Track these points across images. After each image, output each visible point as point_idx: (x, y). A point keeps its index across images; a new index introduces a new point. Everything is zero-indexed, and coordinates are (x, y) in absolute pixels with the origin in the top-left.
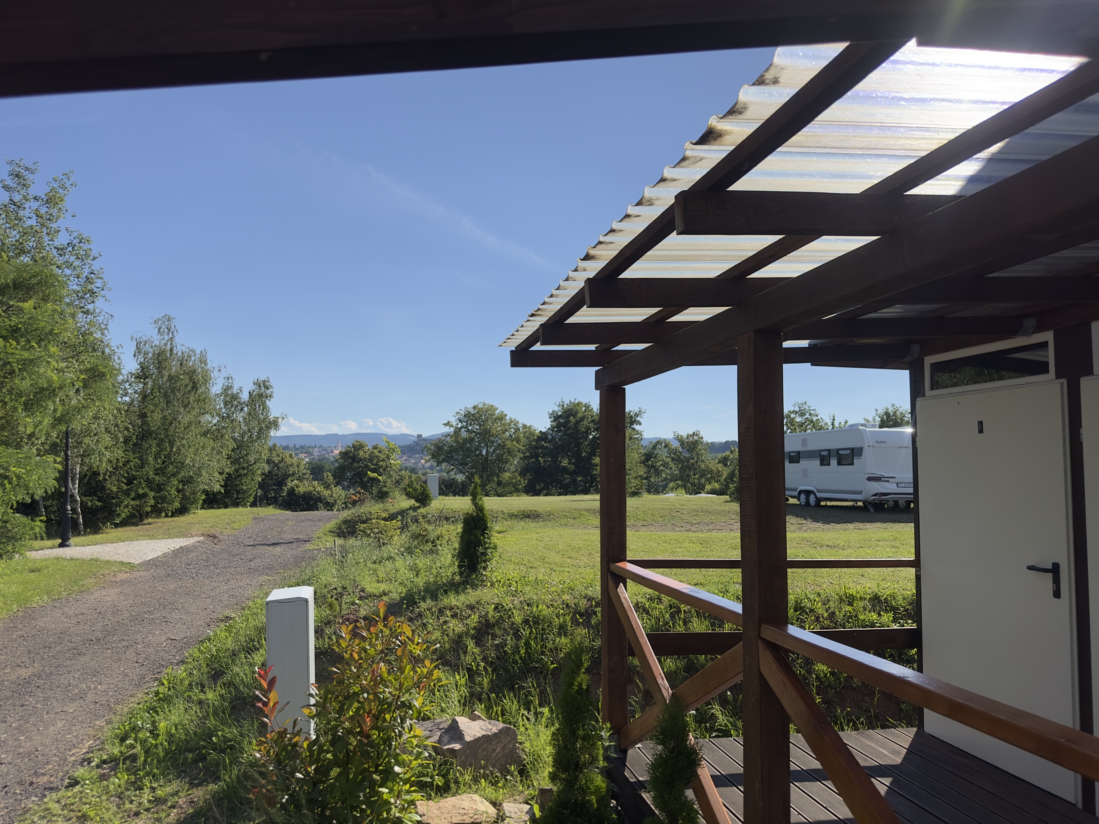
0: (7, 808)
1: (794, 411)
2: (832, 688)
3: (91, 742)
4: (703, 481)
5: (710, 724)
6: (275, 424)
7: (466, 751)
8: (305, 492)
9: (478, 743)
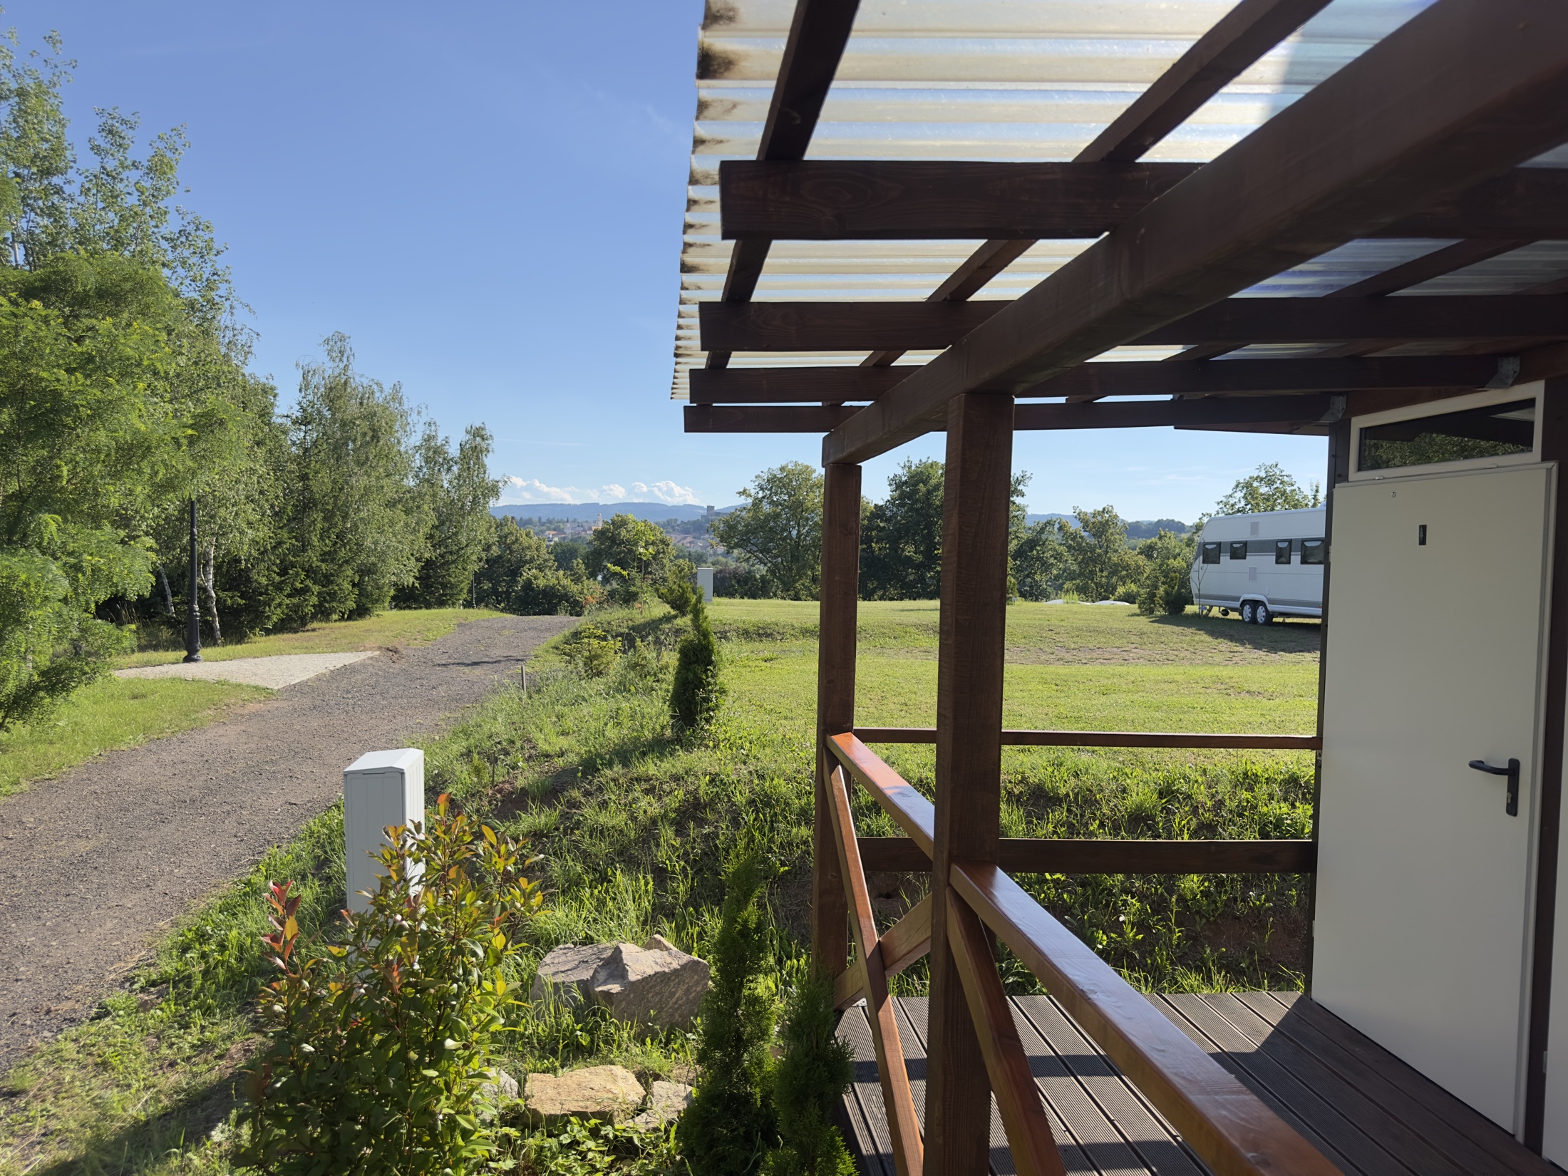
0: (8, 1047)
1: (1258, 477)
2: (1202, 916)
3: (144, 953)
4: (1114, 579)
5: (1007, 964)
6: (494, 490)
7: (628, 995)
8: (546, 586)
9: (647, 983)
